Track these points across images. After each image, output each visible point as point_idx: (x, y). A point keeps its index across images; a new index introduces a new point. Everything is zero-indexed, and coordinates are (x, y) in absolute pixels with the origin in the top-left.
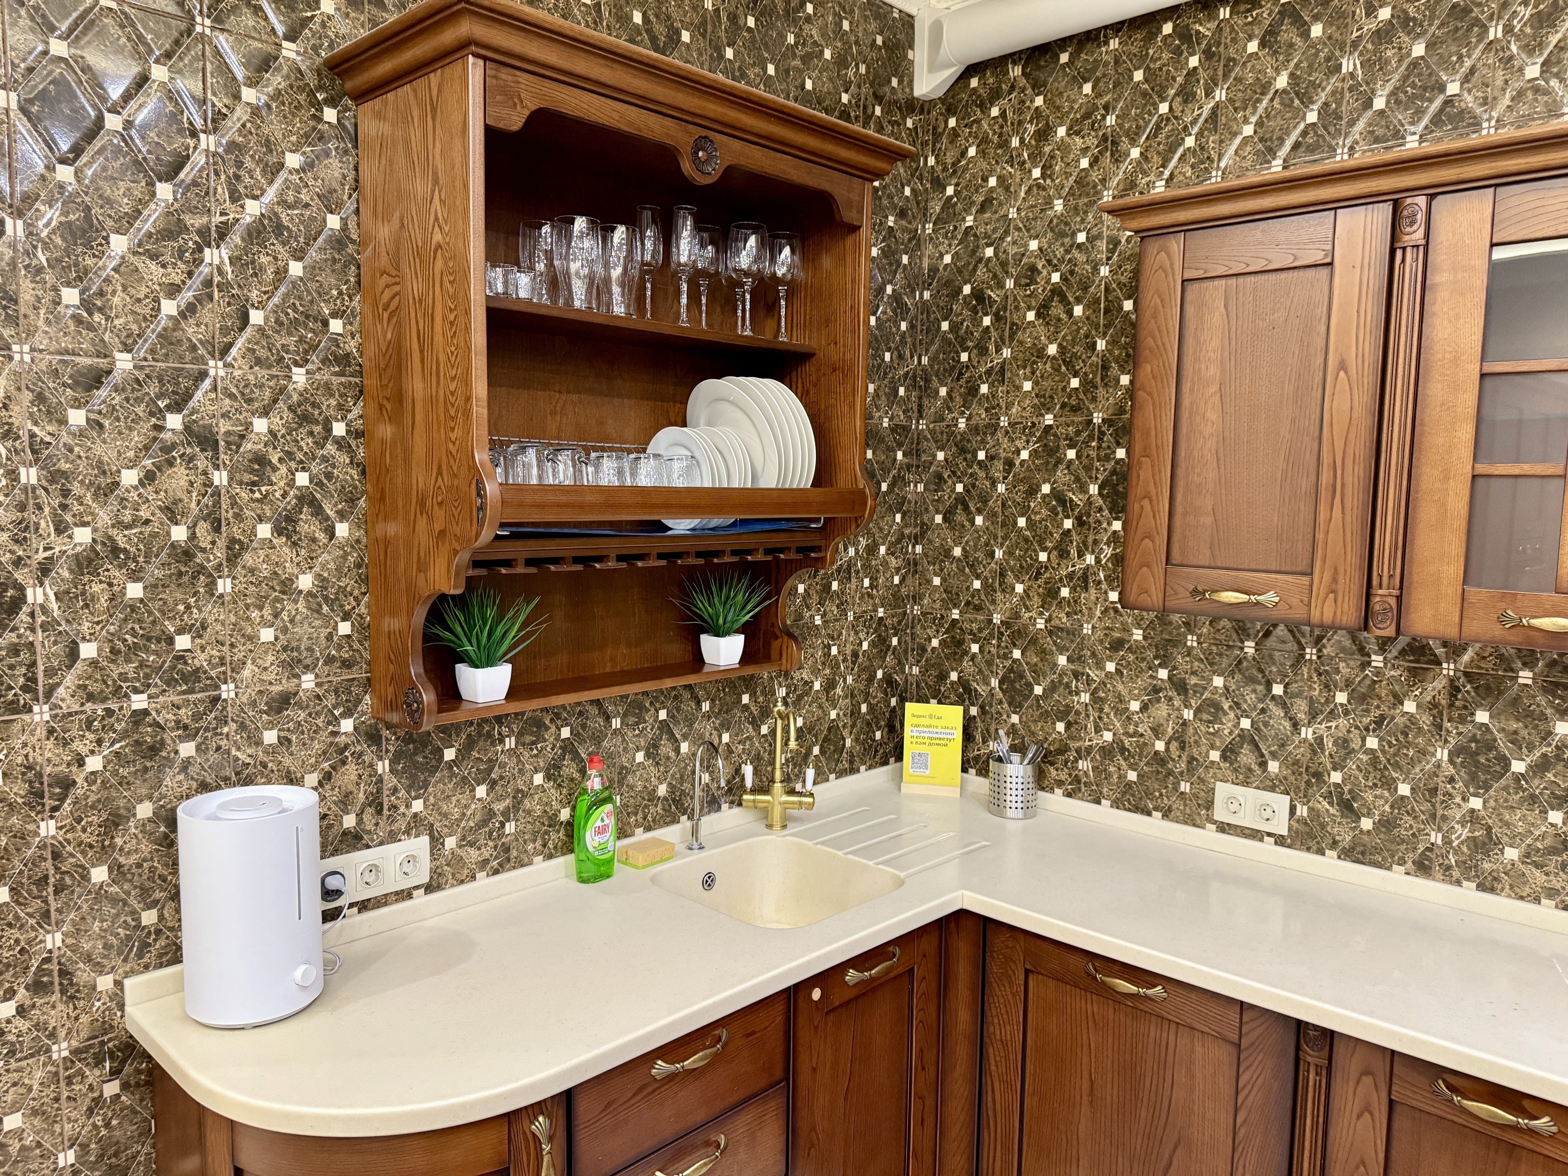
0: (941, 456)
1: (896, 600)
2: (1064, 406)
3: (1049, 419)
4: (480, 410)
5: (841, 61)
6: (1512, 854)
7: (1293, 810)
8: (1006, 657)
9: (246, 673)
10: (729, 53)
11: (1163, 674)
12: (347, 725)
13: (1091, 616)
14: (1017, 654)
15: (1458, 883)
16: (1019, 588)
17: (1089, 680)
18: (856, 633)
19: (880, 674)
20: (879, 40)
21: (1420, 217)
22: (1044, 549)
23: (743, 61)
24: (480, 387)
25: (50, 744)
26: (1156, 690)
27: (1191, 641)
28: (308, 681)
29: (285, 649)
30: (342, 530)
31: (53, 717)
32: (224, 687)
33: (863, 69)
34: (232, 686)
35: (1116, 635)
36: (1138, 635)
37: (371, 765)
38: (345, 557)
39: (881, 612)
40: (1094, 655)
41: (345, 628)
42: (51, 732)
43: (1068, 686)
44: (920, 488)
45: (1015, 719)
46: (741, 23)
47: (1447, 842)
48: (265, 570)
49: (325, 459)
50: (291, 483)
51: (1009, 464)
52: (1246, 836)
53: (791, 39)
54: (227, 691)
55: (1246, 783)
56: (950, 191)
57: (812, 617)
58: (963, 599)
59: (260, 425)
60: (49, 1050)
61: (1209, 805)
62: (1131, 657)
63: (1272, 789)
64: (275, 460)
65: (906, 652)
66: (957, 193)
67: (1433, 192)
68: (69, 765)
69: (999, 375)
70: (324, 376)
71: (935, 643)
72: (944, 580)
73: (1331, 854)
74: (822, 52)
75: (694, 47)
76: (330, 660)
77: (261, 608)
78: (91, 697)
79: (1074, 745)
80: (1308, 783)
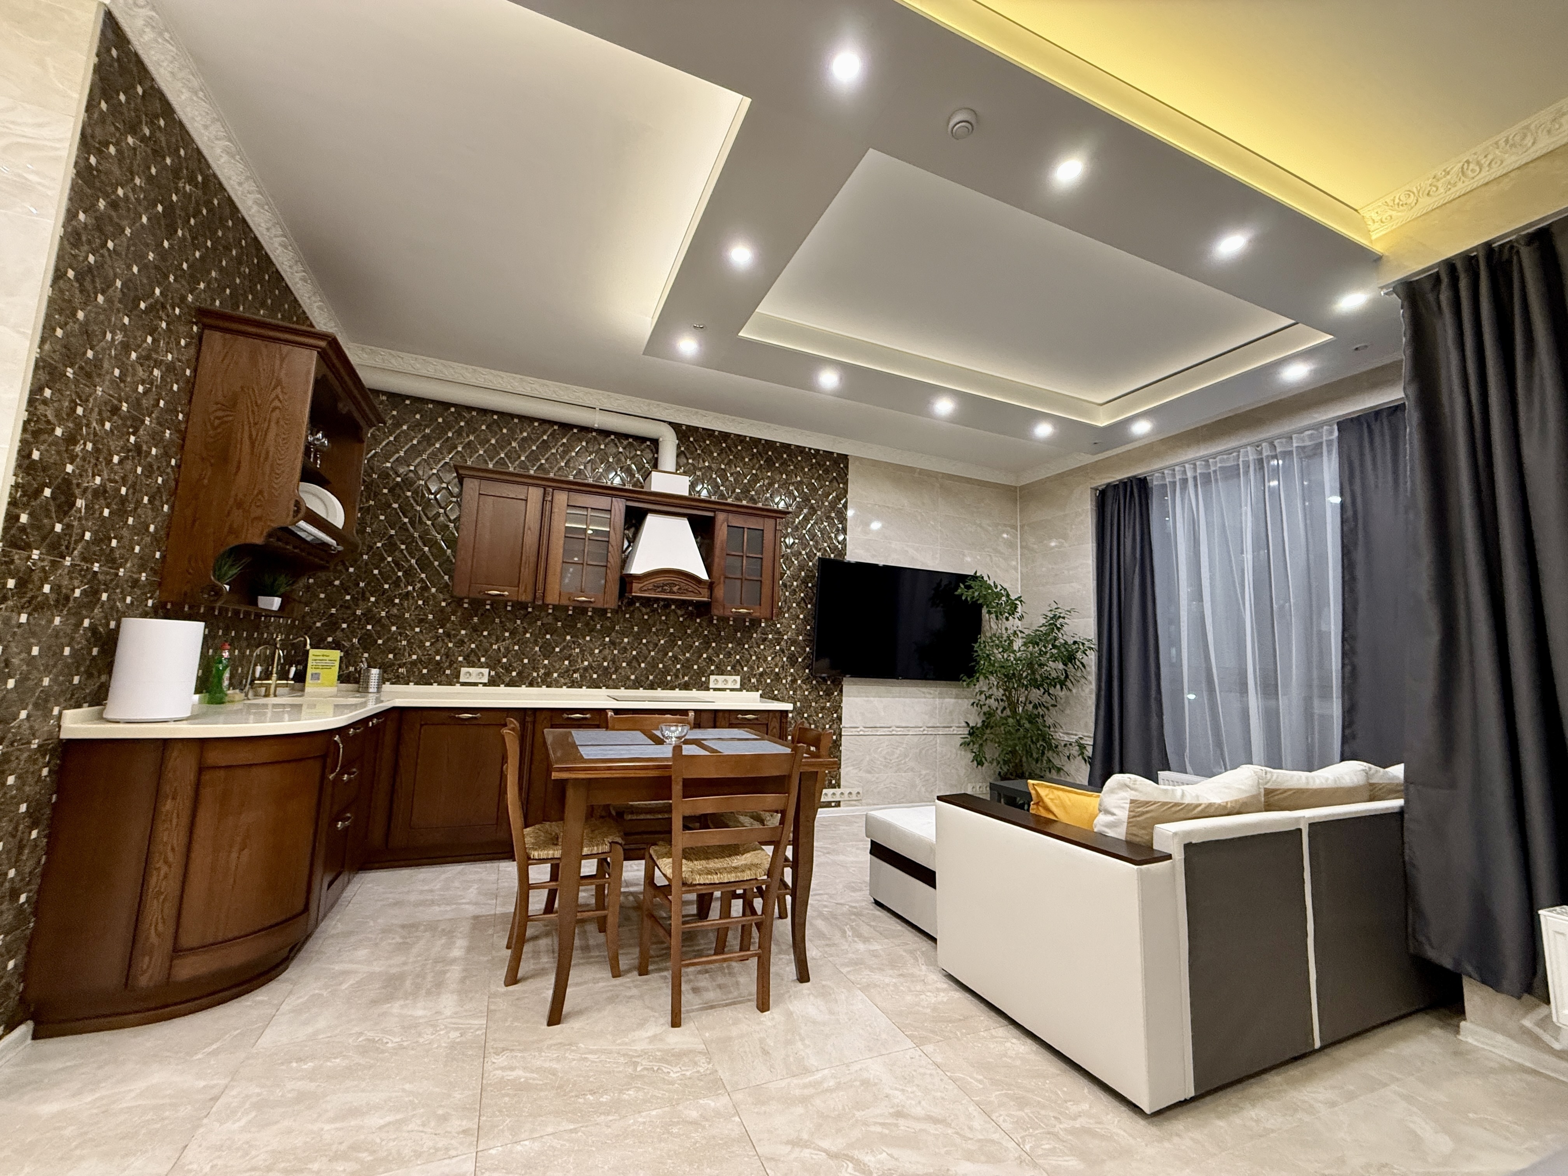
2: (399, 528)
3: (392, 532)
6: (555, 675)
7: (489, 673)
8: (363, 628)
9: (128, 565)
11: (441, 631)
12: (150, 603)
13: (409, 610)
14: (369, 627)
15: (541, 687)
16: (372, 599)
17: (407, 636)
21: (551, 495)
22: (387, 583)
26: (438, 637)
28: (143, 577)
30: (166, 508)
31: (71, 564)
34: (123, 570)
41: (158, 555)
42: (69, 572)
43: (396, 638)
47: (538, 675)
48: (142, 518)
49: (167, 474)
50: (157, 481)
51: (370, 547)
52: (472, 686)
54: (121, 572)
55: (473, 667)
58: (339, 604)
59: (154, 451)
60: (31, 742)
61: (458, 677)
62: (427, 625)
63: (482, 667)
64: (154, 469)
65: (301, 628)
67: (554, 488)
68: (70, 590)
70: (174, 437)
71: (318, 624)
72: (327, 595)
73: (502, 686)
76: (151, 569)
77: (138, 536)
78: (84, 559)
79: (397, 662)
80: (495, 664)
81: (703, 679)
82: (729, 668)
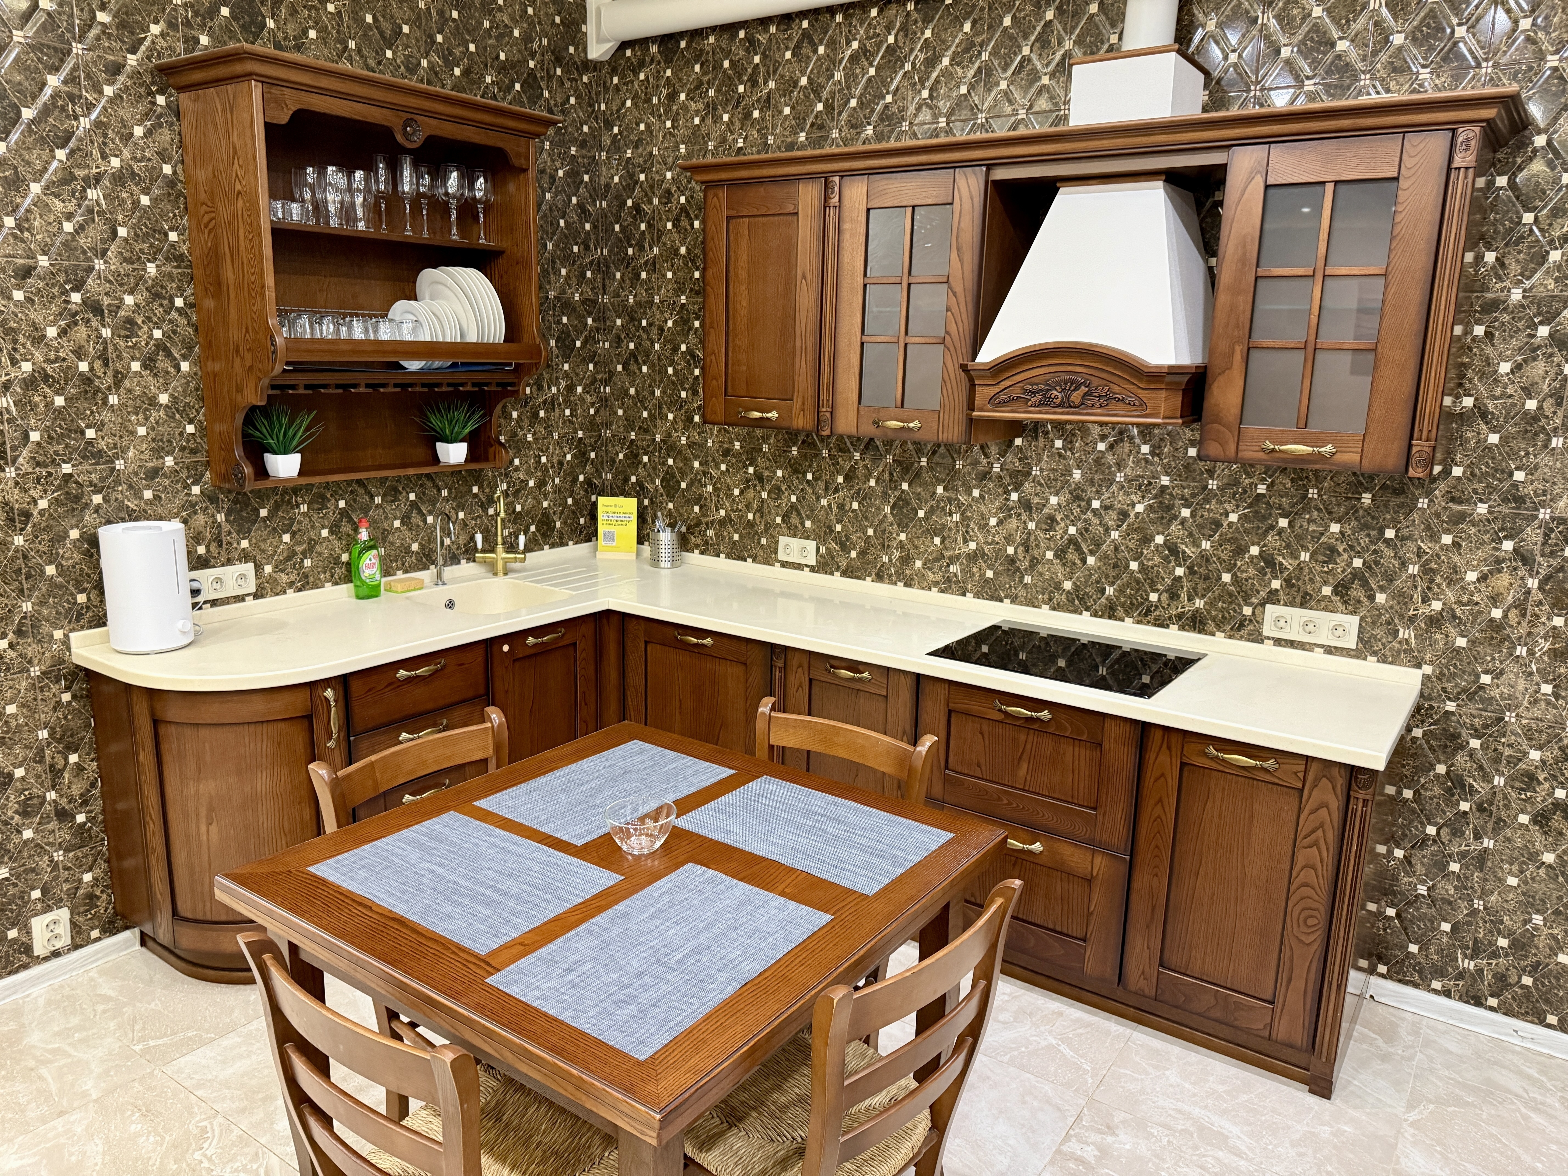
0: (619, 322)
1: (592, 426)
2: (691, 290)
3: (683, 299)
4: (271, 294)
5: (527, 38)
6: (919, 564)
7: (818, 549)
8: (664, 463)
9: (131, 454)
10: (439, 38)
11: (751, 470)
12: (196, 490)
13: (712, 434)
14: (670, 462)
15: (896, 584)
16: (670, 416)
17: (712, 477)
18: (561, 448)
19: (581, 478)
20: (558, 20)
21: (837, 189)
22: (684, 389)
23: (450, 43)
24: (270, 280)
25: (16, 491)
26: (748, 481)
27: (765, 448)
28: (169, 461)
29: (154, 440)
30: (185, 366)
31: (18, 475)
32: (117, 462)
33: (545, 42)
34: (122, 462)
35: (726, 446)
36: (737, 445)
37: (213, 516)
38: (188, 383)
39: (580, 434)
40: (714, 460)
41: (190, 429)
42: (17, 483)
43: (700, 481)
44: (607, 345)
45: (671, 506)
46: (447, 15)
47: (890, 560)
48: (138, 391)
49: (171, 321)
50: (151, 337)
51: (661, 329)
52: (796, 568)
53: (487, 24)
54: (119, 464)
55: (794, 536)
56: (616, 130)
57: (525, 435)
58: (637, 425)
59: (129, 300)
60: (28, 671)
61: (776, 552)
62: (734, 460)
63: (808, 538)
64: (140, 322)
65: (602, 463)
66: (620, 133)
67: (844, 174)
68: (29, 504)
69: (652, 266)
70: (167, 268)
71: (621, 456)
72: (625, 412)
73: (837, 574)
74: (512, 32)
75: (412, 36)
76: (183, 449)
77: (137, 414)
78: (38, 464)
79: (704, 520)
80: (825, 532)
81: (1247, 611)
82: (1327, 591)
